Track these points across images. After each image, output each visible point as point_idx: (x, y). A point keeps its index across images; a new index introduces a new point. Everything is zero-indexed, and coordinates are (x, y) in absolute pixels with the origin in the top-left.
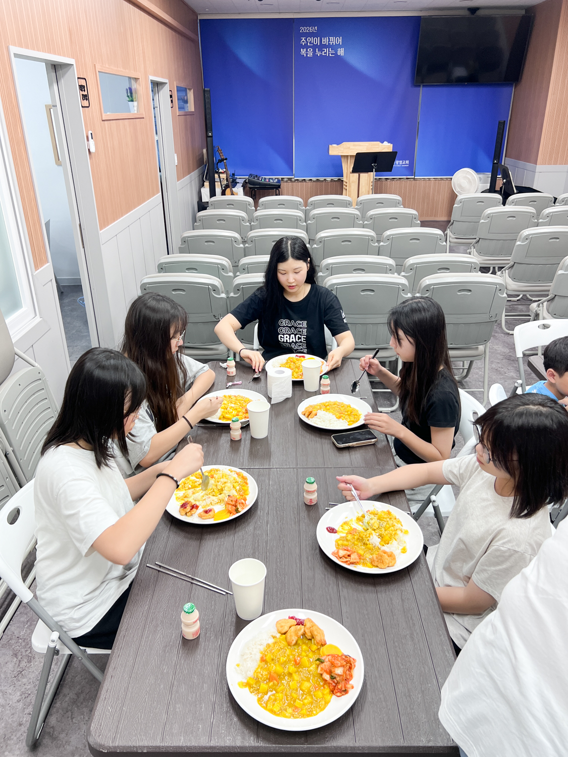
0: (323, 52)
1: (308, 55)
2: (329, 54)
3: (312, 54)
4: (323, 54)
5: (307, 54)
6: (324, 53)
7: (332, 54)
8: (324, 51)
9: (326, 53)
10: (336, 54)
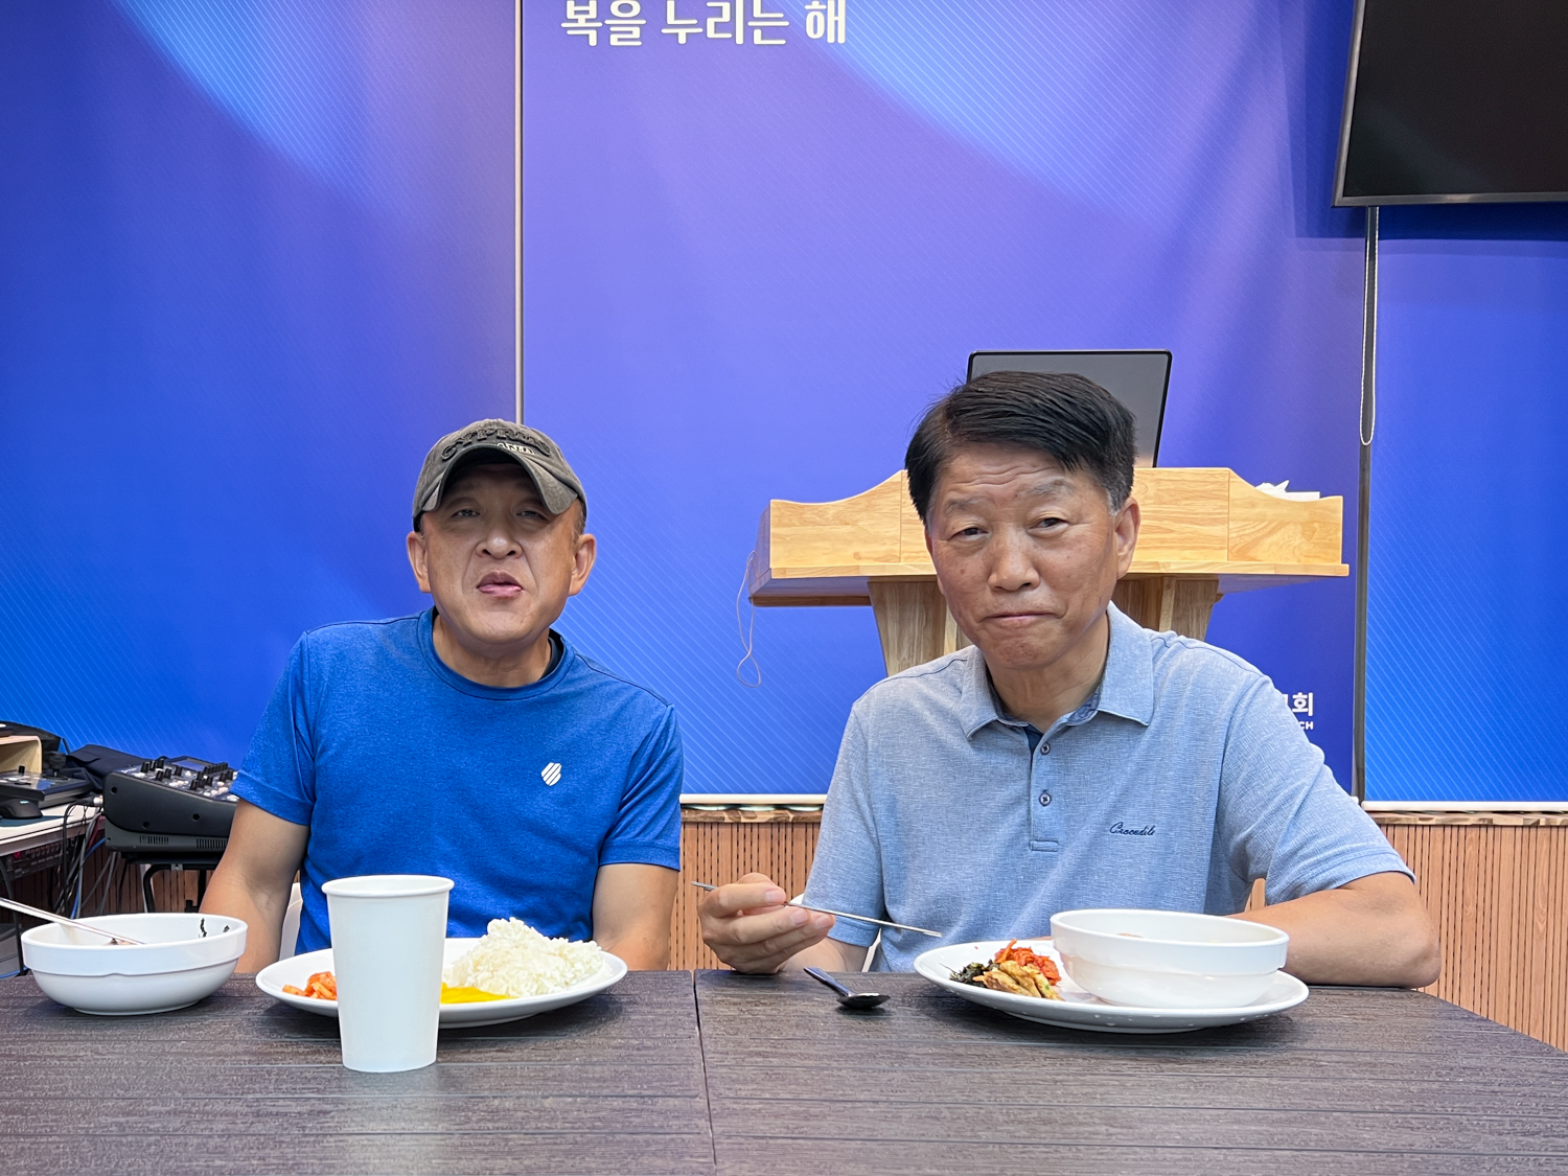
0: (711, 22)
1: (614, 40)
2: (749, 32)
3: (636, 32)
4: (711, 34)
5: (603, 33)
6: (719, 27)
7: (767, 32)
8: (718, 12)
9: (730, 27)
10: (795, 33)
